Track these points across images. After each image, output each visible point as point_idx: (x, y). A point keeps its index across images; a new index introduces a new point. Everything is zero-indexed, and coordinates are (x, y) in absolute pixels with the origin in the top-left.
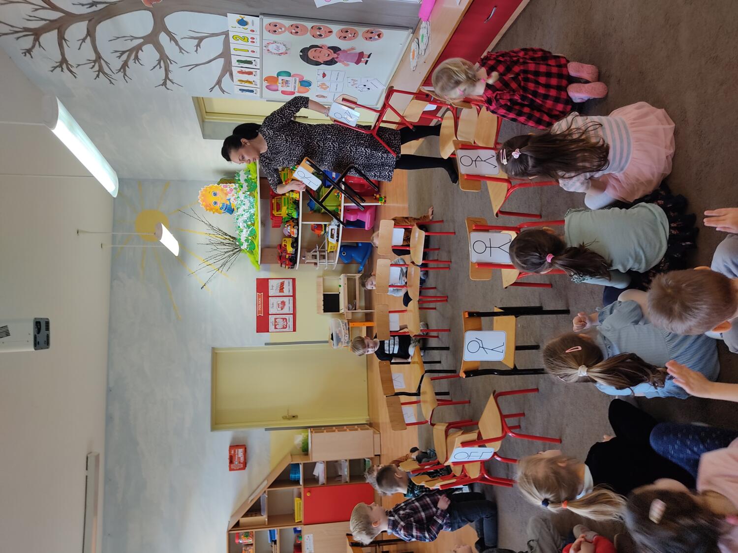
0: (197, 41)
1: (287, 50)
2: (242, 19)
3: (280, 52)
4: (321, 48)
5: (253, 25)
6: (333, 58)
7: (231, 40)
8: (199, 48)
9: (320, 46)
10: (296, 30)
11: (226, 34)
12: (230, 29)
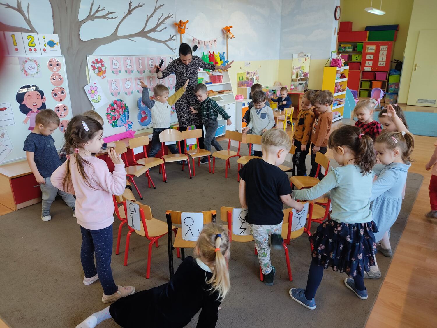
0: (16, 7)
1: (32, 75)
2: (56, 44)
3: (28, 71)
4: (42, 98)
5: (51, 50)
6: (31, 110)
7: (25, 35)
8: (6, 6)
9: (44, 97)
10: (56, 79)
11: (33, 30)
12: (40, 35)
